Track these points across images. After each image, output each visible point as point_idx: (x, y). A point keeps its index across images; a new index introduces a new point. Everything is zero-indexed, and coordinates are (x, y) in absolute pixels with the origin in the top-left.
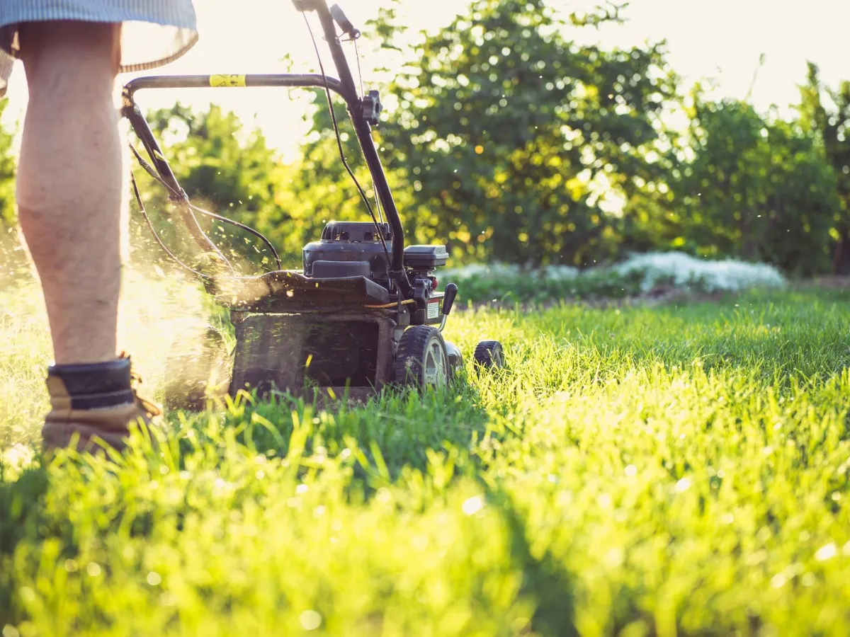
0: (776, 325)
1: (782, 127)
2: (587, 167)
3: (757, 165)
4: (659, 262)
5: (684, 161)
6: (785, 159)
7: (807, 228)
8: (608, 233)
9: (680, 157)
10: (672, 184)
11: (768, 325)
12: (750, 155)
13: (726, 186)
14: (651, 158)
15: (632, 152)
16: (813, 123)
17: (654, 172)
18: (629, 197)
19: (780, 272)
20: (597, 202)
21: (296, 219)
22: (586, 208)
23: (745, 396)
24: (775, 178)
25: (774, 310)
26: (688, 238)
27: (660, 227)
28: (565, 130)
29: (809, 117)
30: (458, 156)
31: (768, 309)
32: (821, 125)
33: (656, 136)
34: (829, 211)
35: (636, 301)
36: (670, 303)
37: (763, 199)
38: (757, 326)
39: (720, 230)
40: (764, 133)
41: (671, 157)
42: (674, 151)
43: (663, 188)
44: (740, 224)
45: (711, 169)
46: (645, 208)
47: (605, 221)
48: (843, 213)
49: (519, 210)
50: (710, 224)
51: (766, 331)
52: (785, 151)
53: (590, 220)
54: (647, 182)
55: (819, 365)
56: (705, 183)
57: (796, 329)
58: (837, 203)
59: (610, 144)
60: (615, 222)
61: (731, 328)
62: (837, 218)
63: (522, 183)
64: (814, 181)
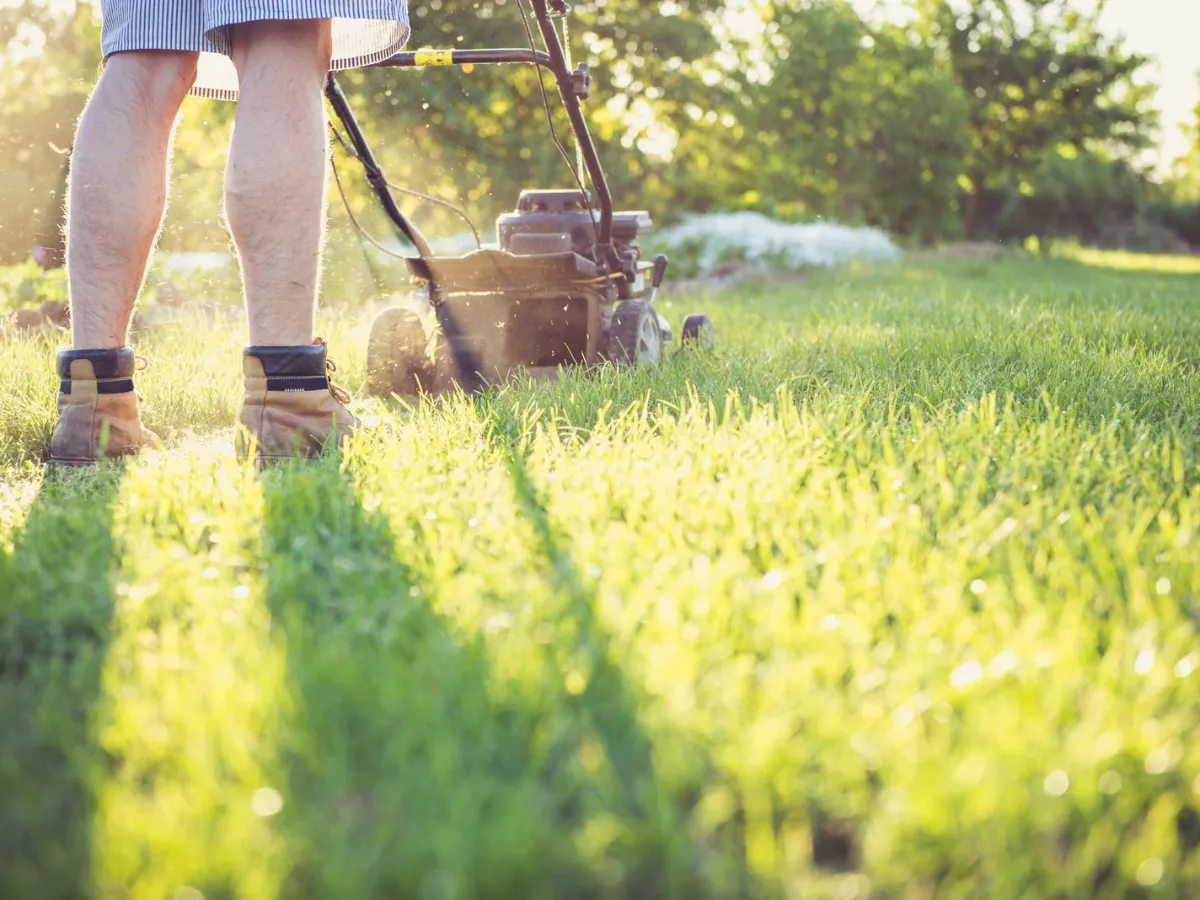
0: (888, 324)
1: (891, 33)
2: (622, 91)
3: (859, 87)
4: (724, 227)
5: (757, 82)
6: (897, 78)
7: (927, 176)
8: (653, 184)
9: (752, 76)
10: (741, 115)
11: (878, 325)
12: (848, 74)
13: (816, 118)
14: (711, 78)
15: (685, 69)
16: (935, 27)
17: (715, 98)
18: (682, 134)
19: (892, 240)
20: (635, 141)
21: (208, 169)
22: (621, 150)
23: (850, 438)
24: (884, 106)
25: (885, 303)
26: (765, 191)
27: (724, 176)
28: (590, 39)
29: (930, 19)
30: (439, 77)
31: (877, 300)
32: (946, 30)
33: (718, 47)
34: (958, 152)
35: (693, 284)
36: (739, 287)
37: (867, 136)
38: (862, 325)
39: (808, 180)
40: (867, 42)
41: (738, 76)
42: (743, 69)
43: (729, 120)
44: (836, 171)
45: (795, 93)
46: (703, 148)
47: (648, 169)
48: (978, 154)
49: (526, 153)
50: (794, 171)
51: (875, 333)
52: (896, 67)
53: (626, 168)
54: (705, 111)
55: (949, 386)
56: (787, 113)
57: (916, 330)
58: (968, 141)
59: (652, 58)
60: (660, 170)
61: (828, 330)
62: (969, 160)
63: (530, 115)
64: (938, 111)
